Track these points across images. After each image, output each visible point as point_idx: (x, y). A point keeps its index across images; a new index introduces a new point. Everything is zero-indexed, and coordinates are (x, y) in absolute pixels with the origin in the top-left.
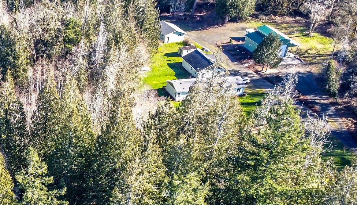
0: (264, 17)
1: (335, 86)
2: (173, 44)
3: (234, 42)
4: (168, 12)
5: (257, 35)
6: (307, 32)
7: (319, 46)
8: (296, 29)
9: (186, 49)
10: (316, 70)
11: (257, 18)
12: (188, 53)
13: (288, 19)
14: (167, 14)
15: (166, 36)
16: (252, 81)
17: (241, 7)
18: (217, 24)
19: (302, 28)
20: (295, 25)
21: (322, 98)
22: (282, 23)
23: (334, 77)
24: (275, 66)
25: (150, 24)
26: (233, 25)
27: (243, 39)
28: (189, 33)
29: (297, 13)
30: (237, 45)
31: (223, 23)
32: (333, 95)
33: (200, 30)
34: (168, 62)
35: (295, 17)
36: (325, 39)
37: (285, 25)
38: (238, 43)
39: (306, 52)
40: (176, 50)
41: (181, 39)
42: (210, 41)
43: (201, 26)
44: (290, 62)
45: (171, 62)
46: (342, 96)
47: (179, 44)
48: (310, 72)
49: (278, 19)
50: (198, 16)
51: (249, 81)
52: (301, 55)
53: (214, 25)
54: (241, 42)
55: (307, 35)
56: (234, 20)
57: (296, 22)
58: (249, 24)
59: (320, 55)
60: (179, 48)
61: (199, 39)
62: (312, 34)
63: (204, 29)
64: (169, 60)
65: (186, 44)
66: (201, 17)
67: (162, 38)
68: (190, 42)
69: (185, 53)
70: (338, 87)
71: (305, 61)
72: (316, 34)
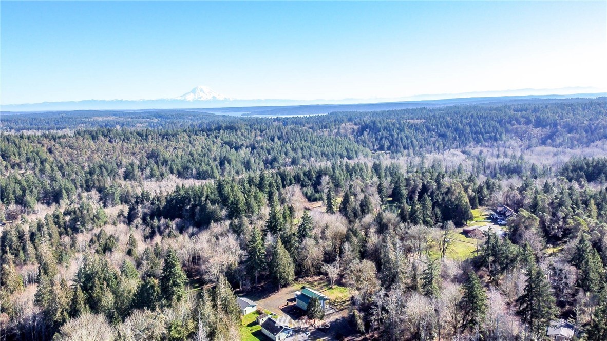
0: (301, 279)
1: (362, 328)
2: (249, 314)
3: (290, 304)
4: (239, 288)
5: (303, 297)
6: (330, 286)
7: (340, 295)
8: (323, 284)
9: (261, 318)
10: (345, 314)
11: (297, 281)
12: (263, 322)
13: (316, 278)
14: (238, 290)
15: (244, 310)
16: (311, 333)
17: (287, 277)
18: (274, 291)
19: (326, 283)
20: (322, 282)
21: (357, 337)
22: (313, 282)
23: (359, 321)
24: (322, 318)
25: (233, 307)
26: (284, 290)
27: (294, 300)
28: (258, 302)
29: (320, 273)
30: (292, 306)
31: (278, 290)
32: (362, 334)
33: (265, 298)
34: (252, 332)
35: (319, 276)
36: (342, 288)
37: (316, 283)
38: (293, 304)
39: (335, 301)
40: (253, 319)
41: (254, 309)
42: (275, 305)
43: (264, 295)
44: (329, 312)
45: (254, 331)
46: (367, 332)
47: (254, 314)
48: (343, 317)
49: (310, 279)
50: (259, 286)
51: (310, 335)
52: (333, 304)
53: (272, 292)
54: (294, 303)
55: (331, 288)
56: (285, 286)
57: (321, 279)
58: (294, 287)
59: (344, 302)
60: (256, 318)
61: (267, 306)
62: (334, 287)
63: (267, 297)
64: (252, 330)
65: (259, 312)
66: (262, 286)
67: (241, 312)
68: (261, 310)
69: (261, 322)
70: (363, 327)
71: (337, 309)
72: (336, 286)
